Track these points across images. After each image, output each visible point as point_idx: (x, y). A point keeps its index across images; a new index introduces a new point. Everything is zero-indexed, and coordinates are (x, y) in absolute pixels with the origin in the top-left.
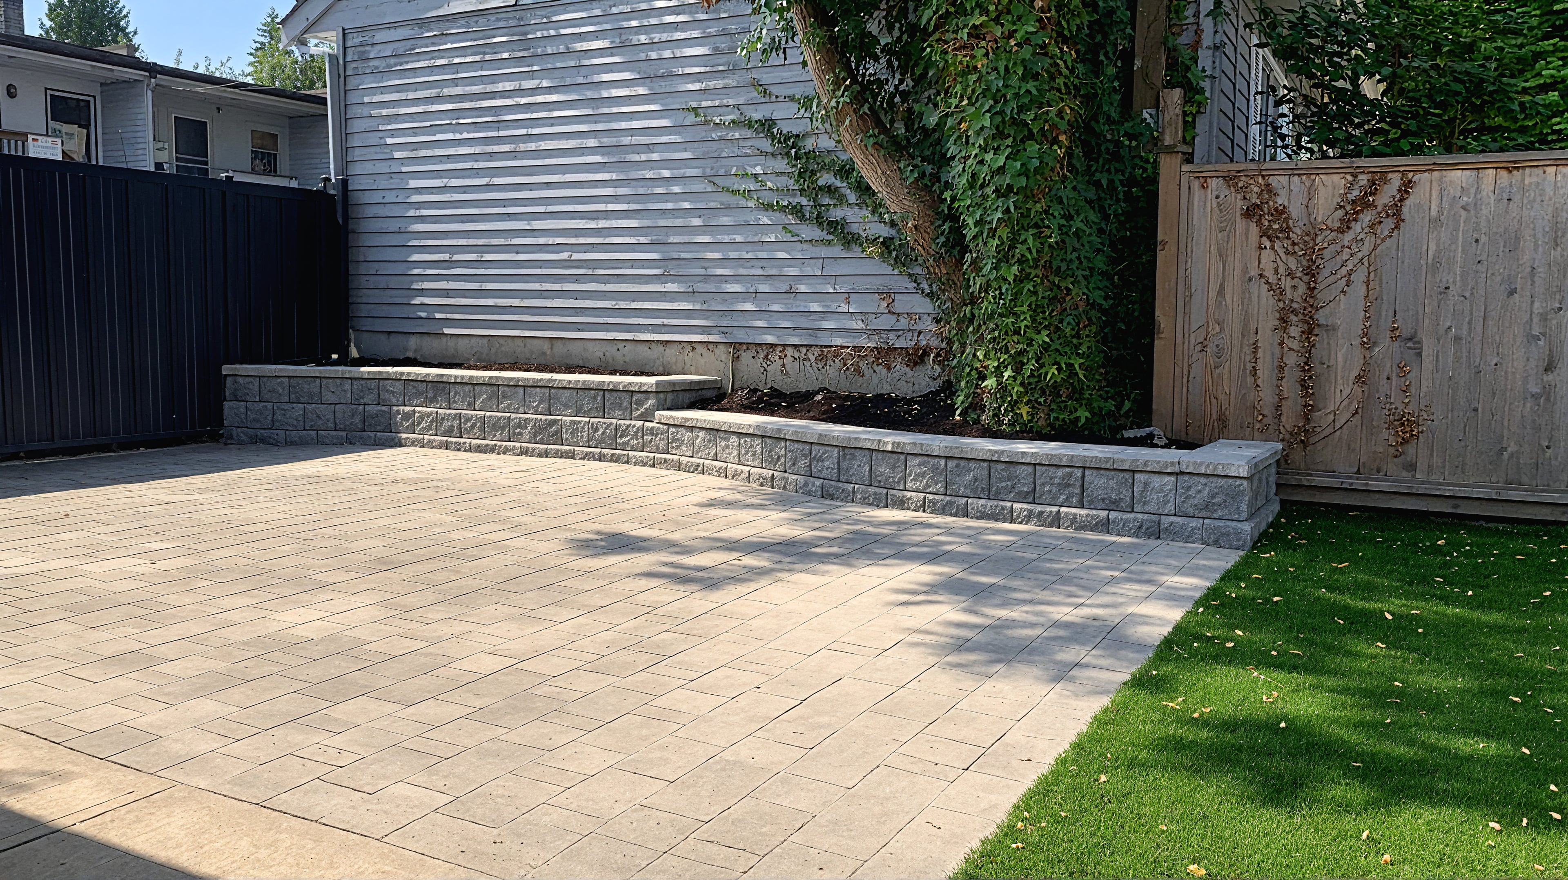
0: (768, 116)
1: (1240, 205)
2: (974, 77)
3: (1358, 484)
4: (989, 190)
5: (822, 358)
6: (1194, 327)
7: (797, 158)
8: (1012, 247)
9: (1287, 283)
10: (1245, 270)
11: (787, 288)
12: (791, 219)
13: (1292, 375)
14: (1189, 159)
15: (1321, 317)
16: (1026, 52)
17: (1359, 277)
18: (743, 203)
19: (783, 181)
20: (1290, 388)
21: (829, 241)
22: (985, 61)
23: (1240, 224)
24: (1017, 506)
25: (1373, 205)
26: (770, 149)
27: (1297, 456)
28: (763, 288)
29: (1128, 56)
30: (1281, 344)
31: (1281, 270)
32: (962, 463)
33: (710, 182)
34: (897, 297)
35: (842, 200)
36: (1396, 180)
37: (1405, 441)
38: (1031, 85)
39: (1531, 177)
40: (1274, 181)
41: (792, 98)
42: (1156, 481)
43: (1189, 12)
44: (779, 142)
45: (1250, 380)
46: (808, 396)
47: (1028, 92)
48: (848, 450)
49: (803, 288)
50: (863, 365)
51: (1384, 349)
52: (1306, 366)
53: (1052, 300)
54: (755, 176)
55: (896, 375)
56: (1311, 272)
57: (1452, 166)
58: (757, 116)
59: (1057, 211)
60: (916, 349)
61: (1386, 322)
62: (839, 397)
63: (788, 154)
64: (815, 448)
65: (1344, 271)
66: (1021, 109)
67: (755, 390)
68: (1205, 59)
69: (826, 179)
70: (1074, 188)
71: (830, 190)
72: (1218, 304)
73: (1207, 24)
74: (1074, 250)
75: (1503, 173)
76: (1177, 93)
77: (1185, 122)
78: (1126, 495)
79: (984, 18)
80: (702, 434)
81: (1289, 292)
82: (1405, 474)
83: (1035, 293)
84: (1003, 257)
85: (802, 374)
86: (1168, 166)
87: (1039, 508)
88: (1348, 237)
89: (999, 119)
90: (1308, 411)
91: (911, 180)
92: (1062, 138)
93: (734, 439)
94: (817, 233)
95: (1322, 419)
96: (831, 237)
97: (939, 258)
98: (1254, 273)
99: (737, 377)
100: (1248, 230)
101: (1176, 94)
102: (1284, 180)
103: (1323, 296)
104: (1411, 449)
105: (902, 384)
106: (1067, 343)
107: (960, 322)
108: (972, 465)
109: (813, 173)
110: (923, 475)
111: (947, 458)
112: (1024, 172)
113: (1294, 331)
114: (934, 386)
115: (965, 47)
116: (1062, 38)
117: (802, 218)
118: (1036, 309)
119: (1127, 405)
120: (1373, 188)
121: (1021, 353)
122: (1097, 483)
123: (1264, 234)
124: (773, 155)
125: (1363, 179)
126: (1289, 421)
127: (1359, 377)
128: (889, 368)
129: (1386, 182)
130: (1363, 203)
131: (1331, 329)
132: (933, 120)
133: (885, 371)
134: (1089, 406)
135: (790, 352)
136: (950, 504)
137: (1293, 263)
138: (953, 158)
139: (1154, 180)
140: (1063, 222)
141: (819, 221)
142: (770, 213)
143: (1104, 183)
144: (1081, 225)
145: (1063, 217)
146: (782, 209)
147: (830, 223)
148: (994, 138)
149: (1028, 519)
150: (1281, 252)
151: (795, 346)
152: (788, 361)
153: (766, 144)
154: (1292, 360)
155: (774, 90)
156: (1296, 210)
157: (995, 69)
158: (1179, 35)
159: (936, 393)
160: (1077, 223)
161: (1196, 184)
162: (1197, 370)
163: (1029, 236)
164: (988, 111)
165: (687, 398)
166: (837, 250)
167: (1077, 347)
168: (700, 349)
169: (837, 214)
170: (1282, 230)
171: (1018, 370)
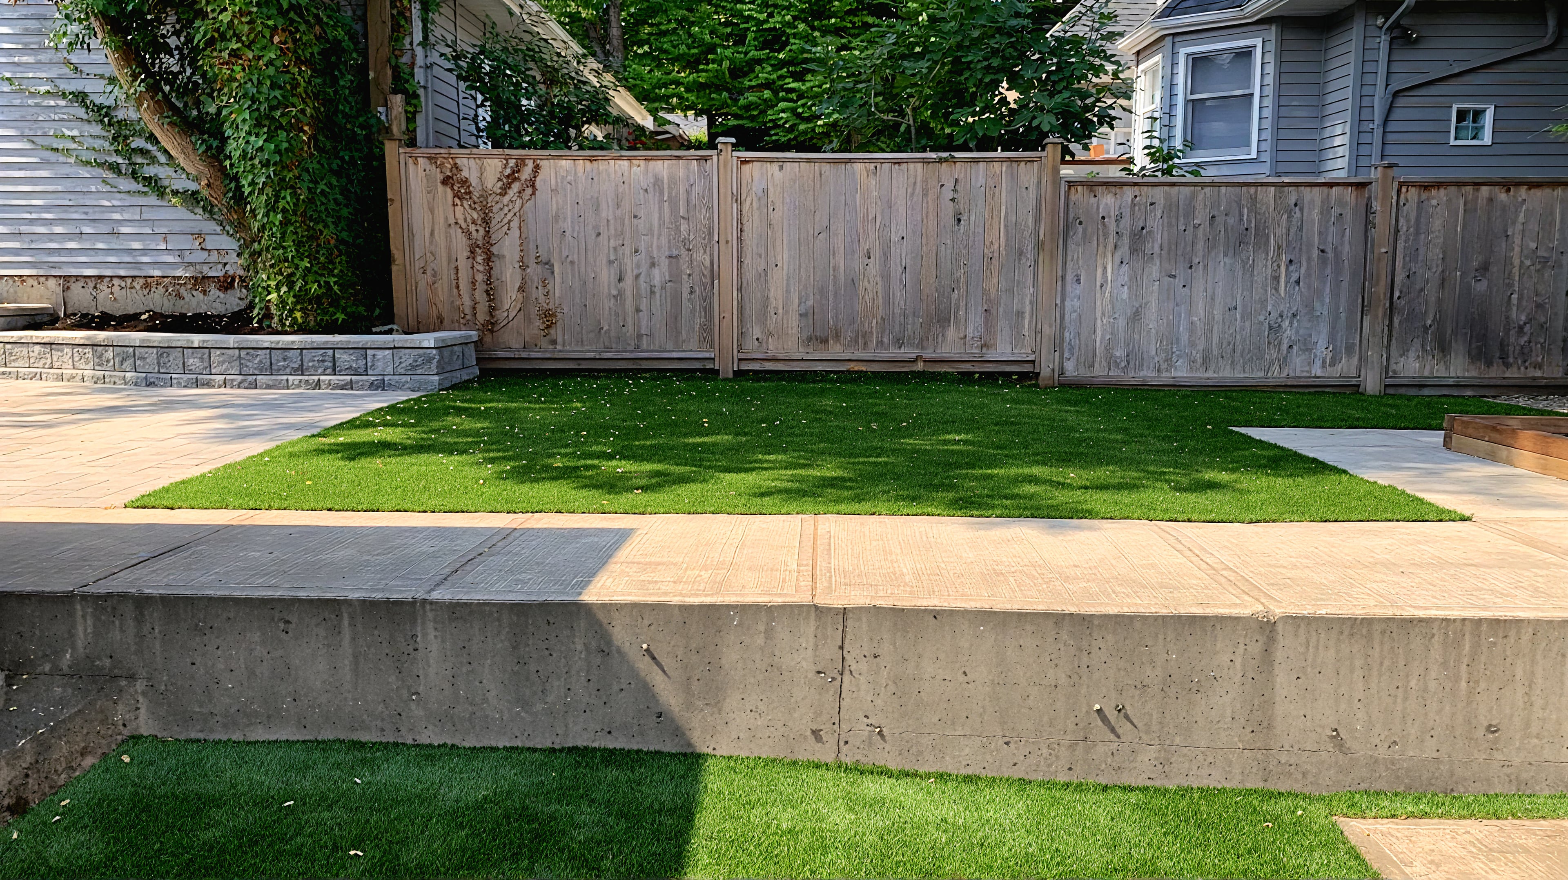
0: (80, 89)
1: (440, 177)
2: (237, 84)
3: (524, 355)
4: (256, 161)
5: (147, 286)
6: (417, 257)
7: (110, 124)
8: (276, 201)
9: (472, 228)
10: (446, 219)
11: (110, 231)
12: (108, 175)
13: (481, 287)
14: (412, 143)
15: (494, 249)
16: (271, 71)
17: (515, 224)
18: (62, 159)
19: (97, 144)
20: (480, 295)
21: (145, 193)
22: (242, 74)
23: (440, 188)
24: (291, 378)
25: (518, 179)
26: (85, 117)
27: (488, 339)
28: (87, 229)
29: (363, 70)
30: (472, 267)
31: (469, 220)
32: (252, 351)
33: (29, 140)
34: (207, 237)
35: (153, 160)
36: (530, 165)
37: (548, 327)
38: (277, 93)
39: (602, 165)
40: (458, 161)
41: (102, 77)
42: (380, 354)
43: (407, 41)
44: (93, 111)
45: (455, 291)
46: (136, 316)
47: (275, 97)
48: (164, 350)
49: (124, 230)
50: (182, 291)
51: (534, 270)
52: (488, 281)
53: (310, 238)
54: (73, 138)
55: (211, 298)
56: (486, 221)
57: (559, 157)
58: (72, 88)
59: (306, 177)
60: (226, 276)
61: (533, 254)
62: (161, 315)
63: (102, 121)
64: (138, 351)
65: (506, 220)
66: (272, 108)
67: (88, 314)
68: (419, 75)
69: (138, 143)
70: (319, 162)
71: (142, 152)
72: (431, 242)
73: (419, 51)
74: (322, 204)
75: (587, 162)
76: (399, 97)
77: (407, 118)
78: (362, 363)
79: (239, 45)
80: (37, 348)
81: (474, 233)
82: (551, 347)
83: (296, 233)
84: (271, 208)
85: (129, 300)
86: (391, 149)
87: (306, 378)
88: (506, 200)
89: (256, 114)
90: (492, 310)
91: (200, 151)
92: (306, 128)
93: (68, 350)
94: (133, 186)
95: (501, 315)
96: (146, 189)
97: (230, 208)
98: (452, 221)
99: (69, 306)
100: (446, 193)
101: (398, 99)
102: (465, 161)
103: (494, 238)
104: (552, 331)
105: (217, 305)
106: (324, 268)
107: (252, 255)
108: (260, 352)
109: (126, 137)
110: (223, 362)
111: (240, 349)
112: (278, 151)
113: (479, 259)
114: (243, 305)
115: (227, 64)
116: (299, 62)
117: (119, 173)
118: (299, 244)
119: (377, 311)
120: (517, 170)
121: (292, 274)
122: (343, 357)
123: (456, 195)
124: (89, 121)
125: (512, 163)
126: (482, 317)
127: (520, 287)
128: (204, 292)
129: (525, 165)
130: (512, 178)
131: (501, 257)
132: (212, 110)
133: (201, 296)
134: (344, 310)
135: (116, 282)
136: (244, 380)
137: (475, 216)
138: (229, 137)
139: (382, 157)
140: (311, 185)
141: (134, 175)
142: (89, 168)
143: (347, 158)
144: (324, 187)
145: (311, 181)
146: (100, 165)
147: (145, 178)
148: (255, 126)
149: (299, 386)
150: (467, 207)
151: (122, 278)
152: (116, 289)
153: (81, 112)
154: (480, 277)
155: (86, 69)
156: (474, 181)
157: (251, 80)
158: (401, 56)
159: (245, 310)
160: (322, 186)
161: (410, 161)
162: (422, 285)
163: (287, 194)
164: (248, 108)
165: (22, 322)
166: (153, 200)
167: (332, 270)
168: (30, 281)
169: (150, 171)
170: (466, 193)
171: (291, 288)
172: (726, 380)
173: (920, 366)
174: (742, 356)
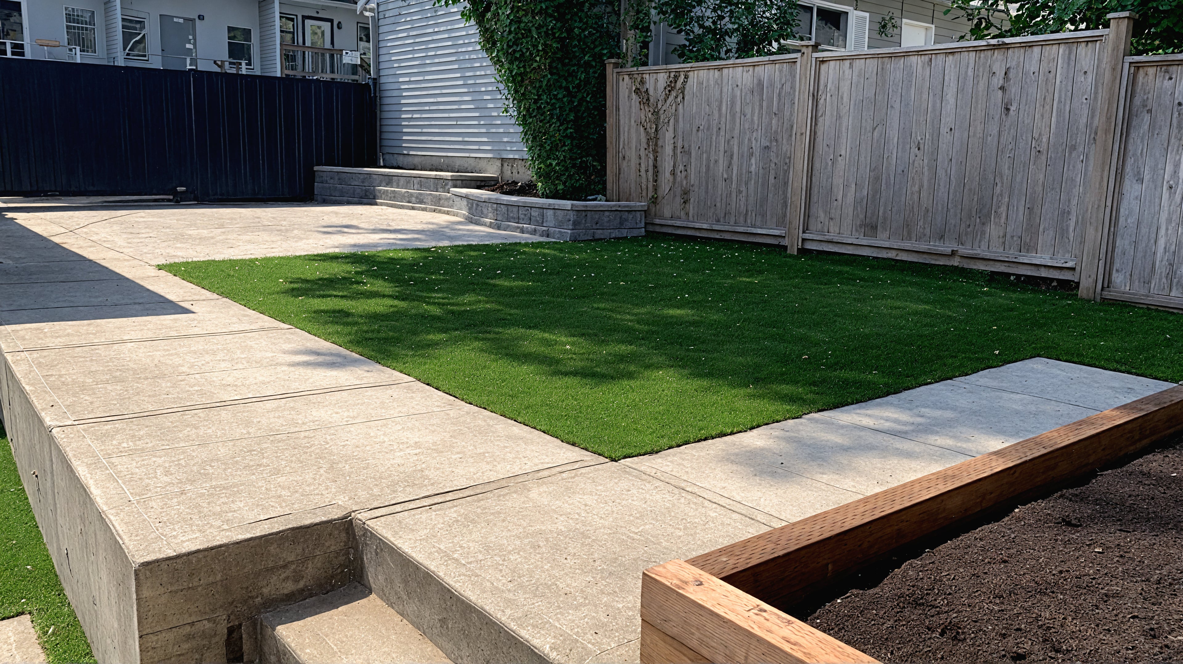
1: (634, 89)
3: (670, 223)
6: (621, 148)
9: (649, 126)
10: (636, 120)
13: (651, 171)
15: (659, 142)
17: (672, 122)
20: (651, 177)
23: (634, 97)
25: (675, 87)
27: (652, 209)
30: (648, 156)
31: (647, 120)
36: (683, 75)
37: (685, 202)
40: (644, 76)
45: (638, 172)
51: (680, 158)
52: (655, 166)
56: (656, 121)
57: (699, 68)
61: (680, 145)
65: (667, 120)
81: (650, 129)
82: (686, 218)
86: (609, 69)
88: (668, 103)
90: (656, 187)
98: (639, 121)
100: (636, 100)
102: (648, 76)
103: (660, 133)
104: (687, 206)
113: (651, 150)
120: (675, 80)
123: (642, 102)
125: (672, 75)
126: (650, 193)
127: (672, 171)
129: (680, 76)
130: (671, 86)
131: (663, 148)
137: (651, 117)
150: (647, 110)
154: (651, 163)
156: (651, 91)
161: (620, 78)
165: (474, 184)
170: (647, 100)
172: (791, 256)
173: (955, 262)
174: (806, 236)
